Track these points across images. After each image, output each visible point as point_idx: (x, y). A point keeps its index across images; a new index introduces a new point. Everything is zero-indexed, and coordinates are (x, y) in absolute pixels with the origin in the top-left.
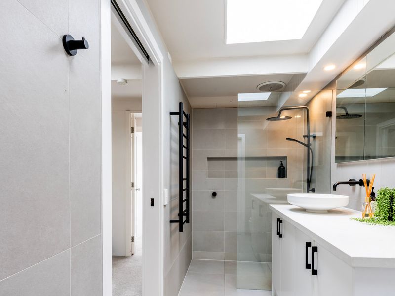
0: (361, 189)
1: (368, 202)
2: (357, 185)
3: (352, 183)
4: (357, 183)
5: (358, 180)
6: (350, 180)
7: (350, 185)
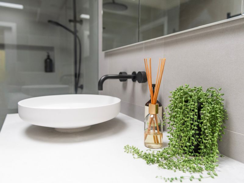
0: (134, 86)
1: (154, 113)
2: (130, 81)
3: (123, 77)
4: (129, 77)
5: (130, 73)
6: (121, 73)
7: (121, 81)
